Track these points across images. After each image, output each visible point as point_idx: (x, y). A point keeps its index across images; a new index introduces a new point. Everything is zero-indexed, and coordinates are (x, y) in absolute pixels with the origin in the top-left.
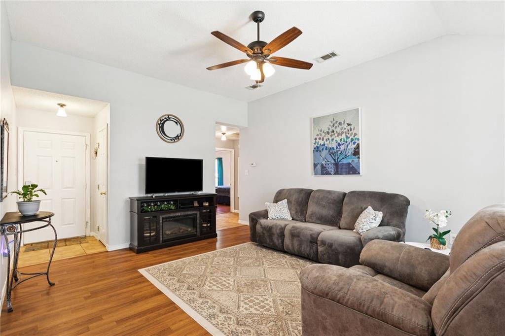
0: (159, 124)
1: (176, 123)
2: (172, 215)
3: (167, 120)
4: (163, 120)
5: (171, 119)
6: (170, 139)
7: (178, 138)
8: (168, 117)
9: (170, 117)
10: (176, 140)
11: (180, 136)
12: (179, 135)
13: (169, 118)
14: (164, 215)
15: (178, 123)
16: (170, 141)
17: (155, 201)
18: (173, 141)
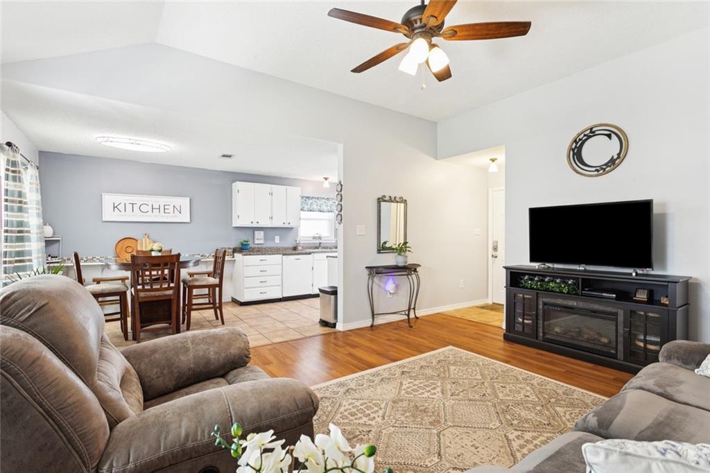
0: (573, 150)
1: (609, 136)
2: (559, 301)
3: (589, 137)
4: (580, 140)
5: (597, 133)
6: (594, 169)
7: (612, 163)
8: (591, 132)
9: (594, 130)
10: (608, 169)
11: (619, 157)
12: (615, 157)
13: (594, 132)
14: (546, 298)
15: (613, 135)
16: (596, 173)
17: (541, 274)
18: (601, 172)
